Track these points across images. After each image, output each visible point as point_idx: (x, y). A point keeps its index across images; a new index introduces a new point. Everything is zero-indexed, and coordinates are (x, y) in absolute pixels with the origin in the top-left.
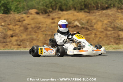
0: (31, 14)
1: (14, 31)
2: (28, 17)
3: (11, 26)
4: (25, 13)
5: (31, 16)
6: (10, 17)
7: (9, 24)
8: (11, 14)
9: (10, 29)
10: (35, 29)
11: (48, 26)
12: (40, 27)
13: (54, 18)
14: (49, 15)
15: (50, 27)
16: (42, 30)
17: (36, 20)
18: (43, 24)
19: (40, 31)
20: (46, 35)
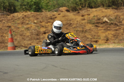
0: (62, 11)
1: (46, 28)
2: (59, 14)
3: (43, 24)
4: (56, 11)
5: (62, 14)
6: (42, 15)
7: (42, 21)
8: (43, 11)
9: (43, 27)
10: (66, 26)
11: (78, 23)
12: (71, 24)
13: (84, 15)
14: (79, 13)
15: (81, 23)
16: (73, 27)
17: (66, 17)
18: (73, 21)
19: (71, 27)
20: (77, 31)
